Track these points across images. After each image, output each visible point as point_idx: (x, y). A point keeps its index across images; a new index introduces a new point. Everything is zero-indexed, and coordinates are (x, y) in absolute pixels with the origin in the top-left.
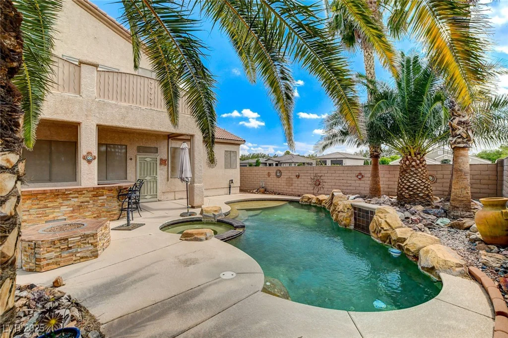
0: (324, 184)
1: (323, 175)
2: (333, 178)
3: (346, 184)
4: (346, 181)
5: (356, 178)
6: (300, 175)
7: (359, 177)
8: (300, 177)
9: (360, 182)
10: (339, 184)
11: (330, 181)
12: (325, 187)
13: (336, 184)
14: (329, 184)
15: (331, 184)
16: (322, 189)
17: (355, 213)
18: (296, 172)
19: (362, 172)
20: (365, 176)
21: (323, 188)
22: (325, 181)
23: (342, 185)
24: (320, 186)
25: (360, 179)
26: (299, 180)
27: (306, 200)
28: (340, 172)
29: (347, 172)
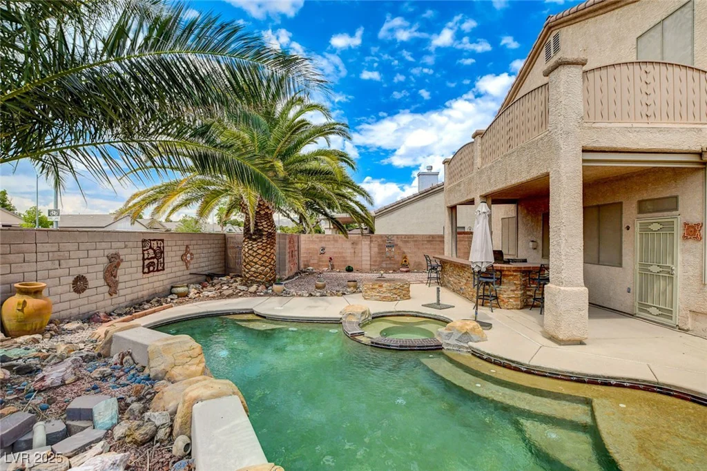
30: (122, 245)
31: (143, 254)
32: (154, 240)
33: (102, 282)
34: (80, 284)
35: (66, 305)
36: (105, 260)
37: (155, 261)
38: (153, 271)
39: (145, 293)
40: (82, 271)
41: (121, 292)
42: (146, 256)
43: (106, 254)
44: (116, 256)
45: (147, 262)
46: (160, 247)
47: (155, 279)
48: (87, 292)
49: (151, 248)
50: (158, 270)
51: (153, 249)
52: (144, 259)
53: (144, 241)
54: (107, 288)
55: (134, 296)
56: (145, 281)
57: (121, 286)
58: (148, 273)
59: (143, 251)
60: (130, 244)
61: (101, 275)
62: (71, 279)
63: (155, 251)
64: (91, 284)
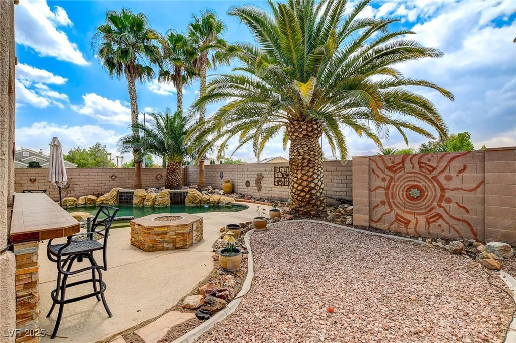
0: (75, 186)
1: (74, 177)
2: (87, 179)
3: (101, 185)
4: (100, 182)
5: (110, 179)
6: (37, 178)
7: (114, 177)
8: (37, 181)
9: (114, 181)
10: (94, 185)
11: (83, 182)
12: (76, 189)
13: (90, 185)
14: (81, 185)
15: (84, 185)
16: (72, 191)
17: (171, 196)
18: (30, 175)
19: (115, 173)
20: (118, 176)
21: (74, 190)
22: (76, 183)
23: (96, 185)
24: (69, 189)
25: (113, 179)
26: (35, 184)
27: (72, 203)
28: (95, 174)
29: (101, 174)
30: (264, 170)
31: (275, 175)
32: (282, 167)
33: (255, 185)
34: (248, 184)
35: (244, 190)
36: (256, 176)
37: (283, 179)
38: (281, 185)
39: (276, 195)
40: (248, 179)
41: (263, 191)
42: (276, 176)
43: (257, 173)
44: (261, 174)
45: (277, 179)
46: (286, 172)
47: (281, 189)
48: (250, 187)
49: (279, 171)
50: (284, 185)
51: (281, 172)
52: (275, 178)
53: (275, 168)
54: (256, 188)
55: (270, 195)
56: (276, 189)
57: (262, 188)
58: (277, 185)
59: (275, 173)
60: (267, 169)
61: (254, 182)
62: (245, 181)
63: (282, 174)
64: (251, 184)
